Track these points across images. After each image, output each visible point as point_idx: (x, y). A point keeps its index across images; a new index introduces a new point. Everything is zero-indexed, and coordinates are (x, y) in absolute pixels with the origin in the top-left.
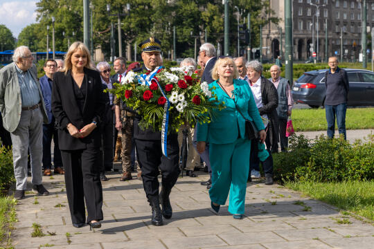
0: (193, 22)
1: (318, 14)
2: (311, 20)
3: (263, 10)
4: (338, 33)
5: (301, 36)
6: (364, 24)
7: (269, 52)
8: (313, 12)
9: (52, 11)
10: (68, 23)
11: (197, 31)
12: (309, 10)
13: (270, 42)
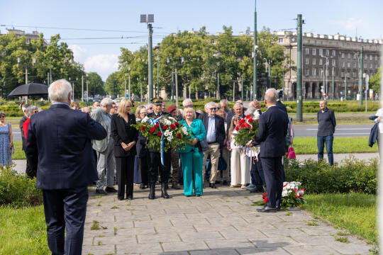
0: (233, 70)
1: (327, 63)
2: (322, 68)
3: (286, 61)
4: (343, 78)
5: (314, 80)
6: (360, 73)
7: (289, 92)
8: (324, 62)
9: (129, 62)
10: (140, 71)
11: (236, 76)
12: (321, 61)
13: (290, 85)
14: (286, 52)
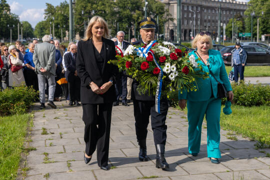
0: (128, 20)
1: (195, 16)
2: (191, 19)
3: (166, 14)
4: (206, 27)
5: (186, 28)
6: (219, 22)
7: (168, 36)
8: (192, 15)
9: (53, 14)
10: (61, 20)
11: (130, 25)
12: (190, 14)
13: (169, 31)
14: (166, 8)
